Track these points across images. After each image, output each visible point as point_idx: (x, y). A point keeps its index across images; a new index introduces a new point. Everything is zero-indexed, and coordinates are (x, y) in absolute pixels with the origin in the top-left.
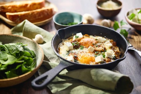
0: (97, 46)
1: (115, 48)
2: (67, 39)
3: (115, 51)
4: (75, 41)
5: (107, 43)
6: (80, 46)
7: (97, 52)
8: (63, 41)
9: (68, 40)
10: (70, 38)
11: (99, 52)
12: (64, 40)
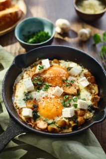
0: (67, 86)
1: (93, 87)
2: (30, 67)
3: (91, 93)
4: (38, 74)
5: (82, 81)
6: (45, 84)
7: (67, 96)
8: (23, 71)
9: (30, 69)
10: (34, 64)
11: (70, 96)
12: (25, 69)
